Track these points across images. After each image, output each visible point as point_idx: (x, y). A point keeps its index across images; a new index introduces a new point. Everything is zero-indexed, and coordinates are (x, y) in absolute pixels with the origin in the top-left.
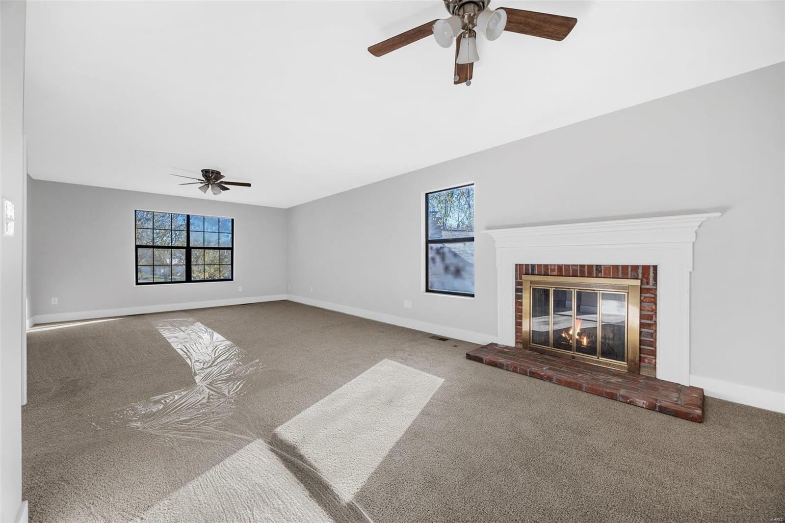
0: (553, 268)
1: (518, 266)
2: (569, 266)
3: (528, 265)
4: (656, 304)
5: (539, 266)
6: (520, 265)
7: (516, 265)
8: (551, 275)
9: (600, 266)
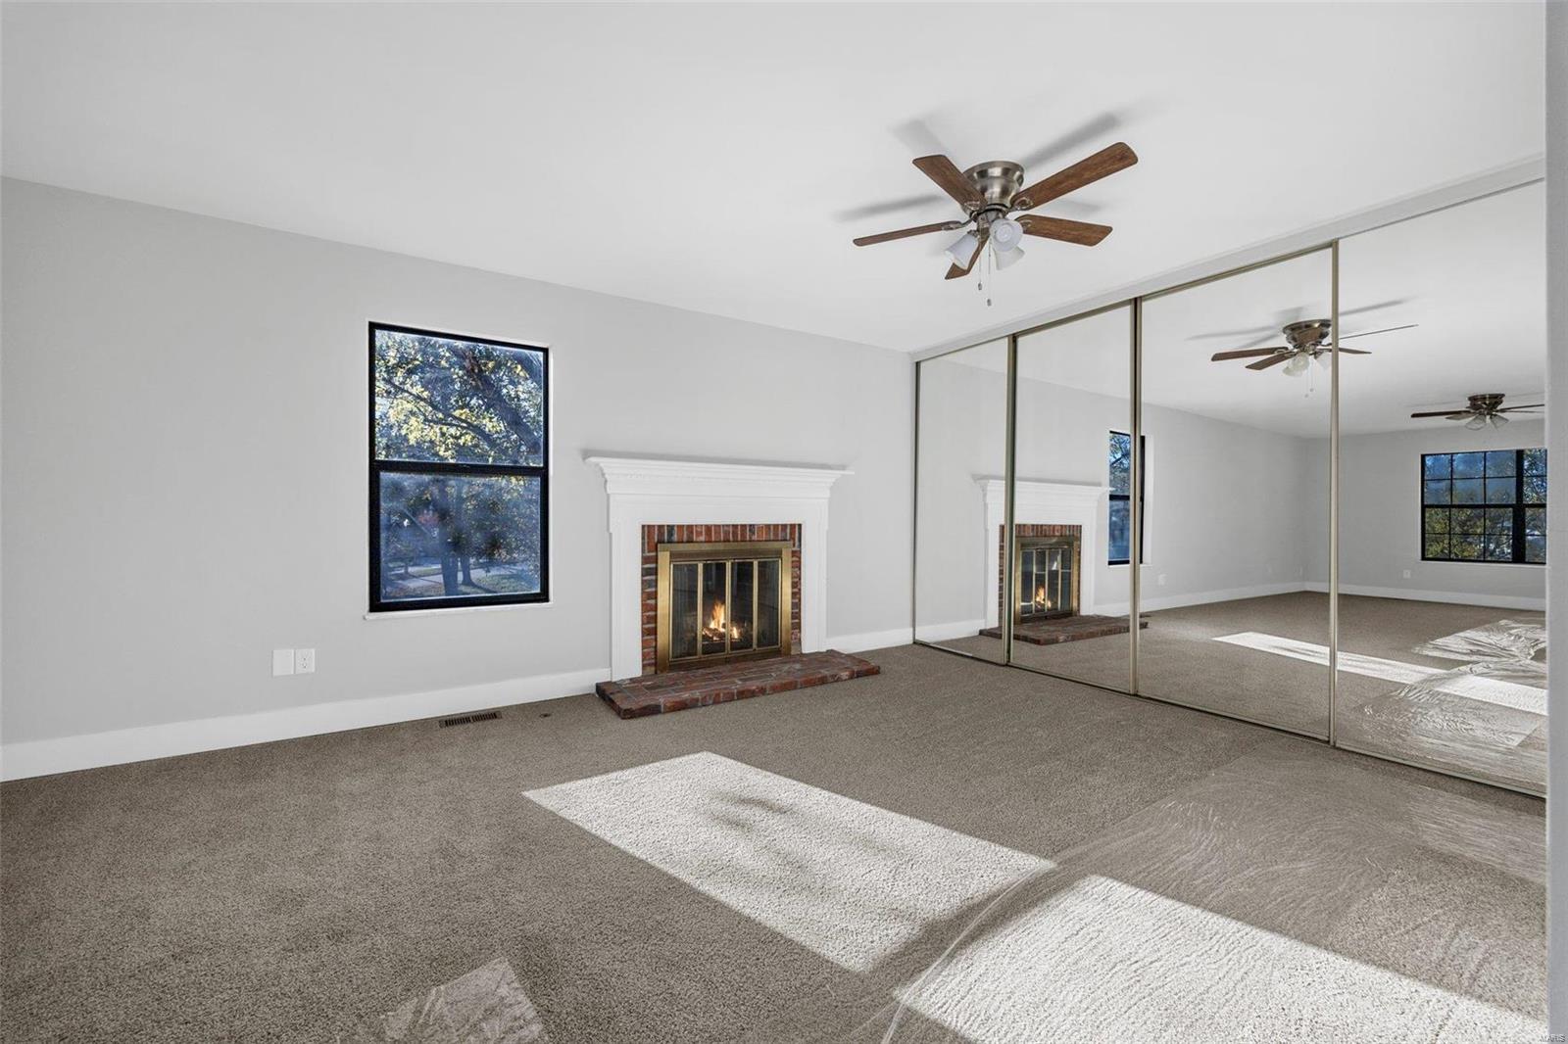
0: (699, 530)
1: (646, 528)
2: (719, 526)
3: (663, 526)
4: (800, 569)
5: (680, 527)
6: (649, 526)
7: (643, 526)
8: (697, 542)
9: (754, 525)
